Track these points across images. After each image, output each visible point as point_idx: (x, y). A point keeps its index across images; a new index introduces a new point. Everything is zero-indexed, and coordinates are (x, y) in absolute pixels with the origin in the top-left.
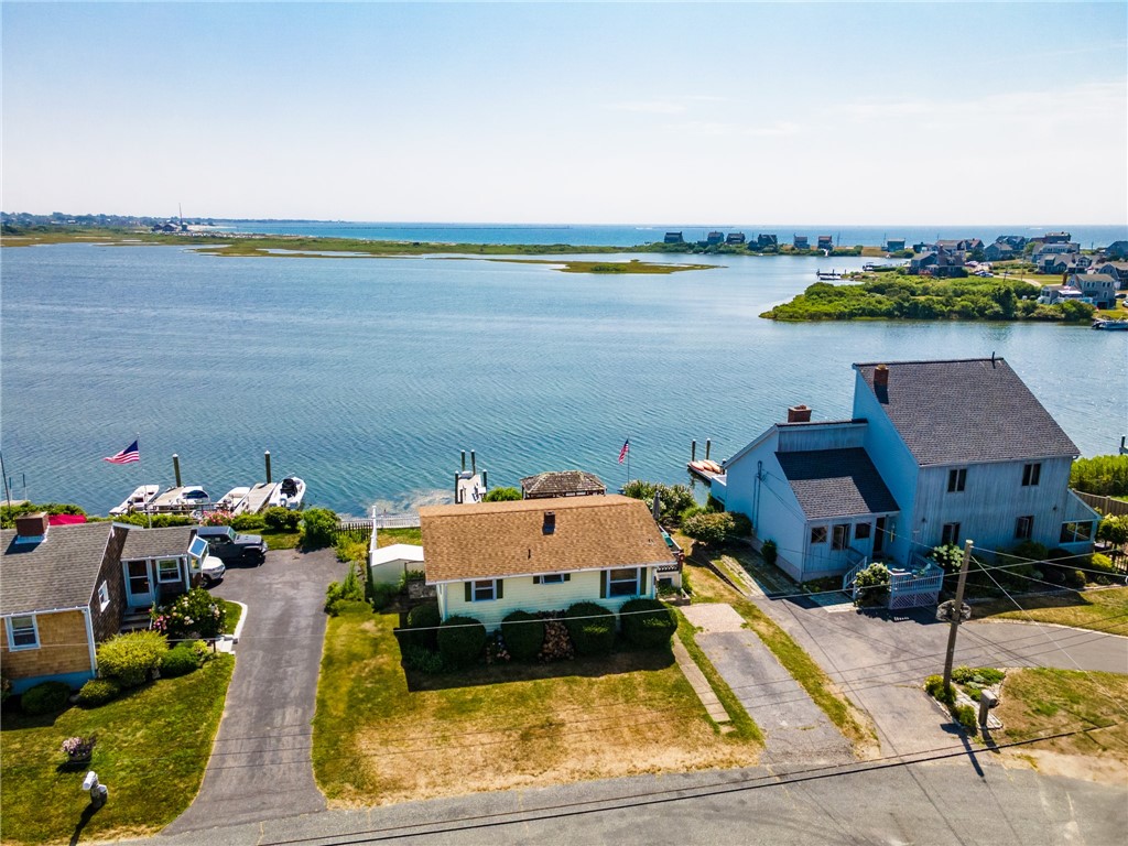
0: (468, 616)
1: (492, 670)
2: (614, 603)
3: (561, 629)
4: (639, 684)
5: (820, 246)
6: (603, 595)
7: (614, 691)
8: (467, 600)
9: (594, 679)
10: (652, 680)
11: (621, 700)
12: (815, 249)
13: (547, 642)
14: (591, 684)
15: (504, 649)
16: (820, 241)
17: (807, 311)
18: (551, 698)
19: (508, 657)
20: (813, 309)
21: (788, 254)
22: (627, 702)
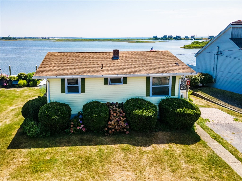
0: (63, 102)
1: (73, 138)
2: (155, 100)
3: (121, 113)
4: (180, 156)
5: (191, 38)
6: (148, 95)
7: (160, 161)
8: (62, 92)
9: (143, 149)
10: (189, 153)
11: (168, 170)
12: (190, 39)
13: (111, 121)
14: (141, 153)
15: (82, 124)
16: (192, 37)
17: (193, 46)
18: (110, 163)
19: (84, 129)
20: (195, 46)
21: (183, 40)
22: (173, 171)
